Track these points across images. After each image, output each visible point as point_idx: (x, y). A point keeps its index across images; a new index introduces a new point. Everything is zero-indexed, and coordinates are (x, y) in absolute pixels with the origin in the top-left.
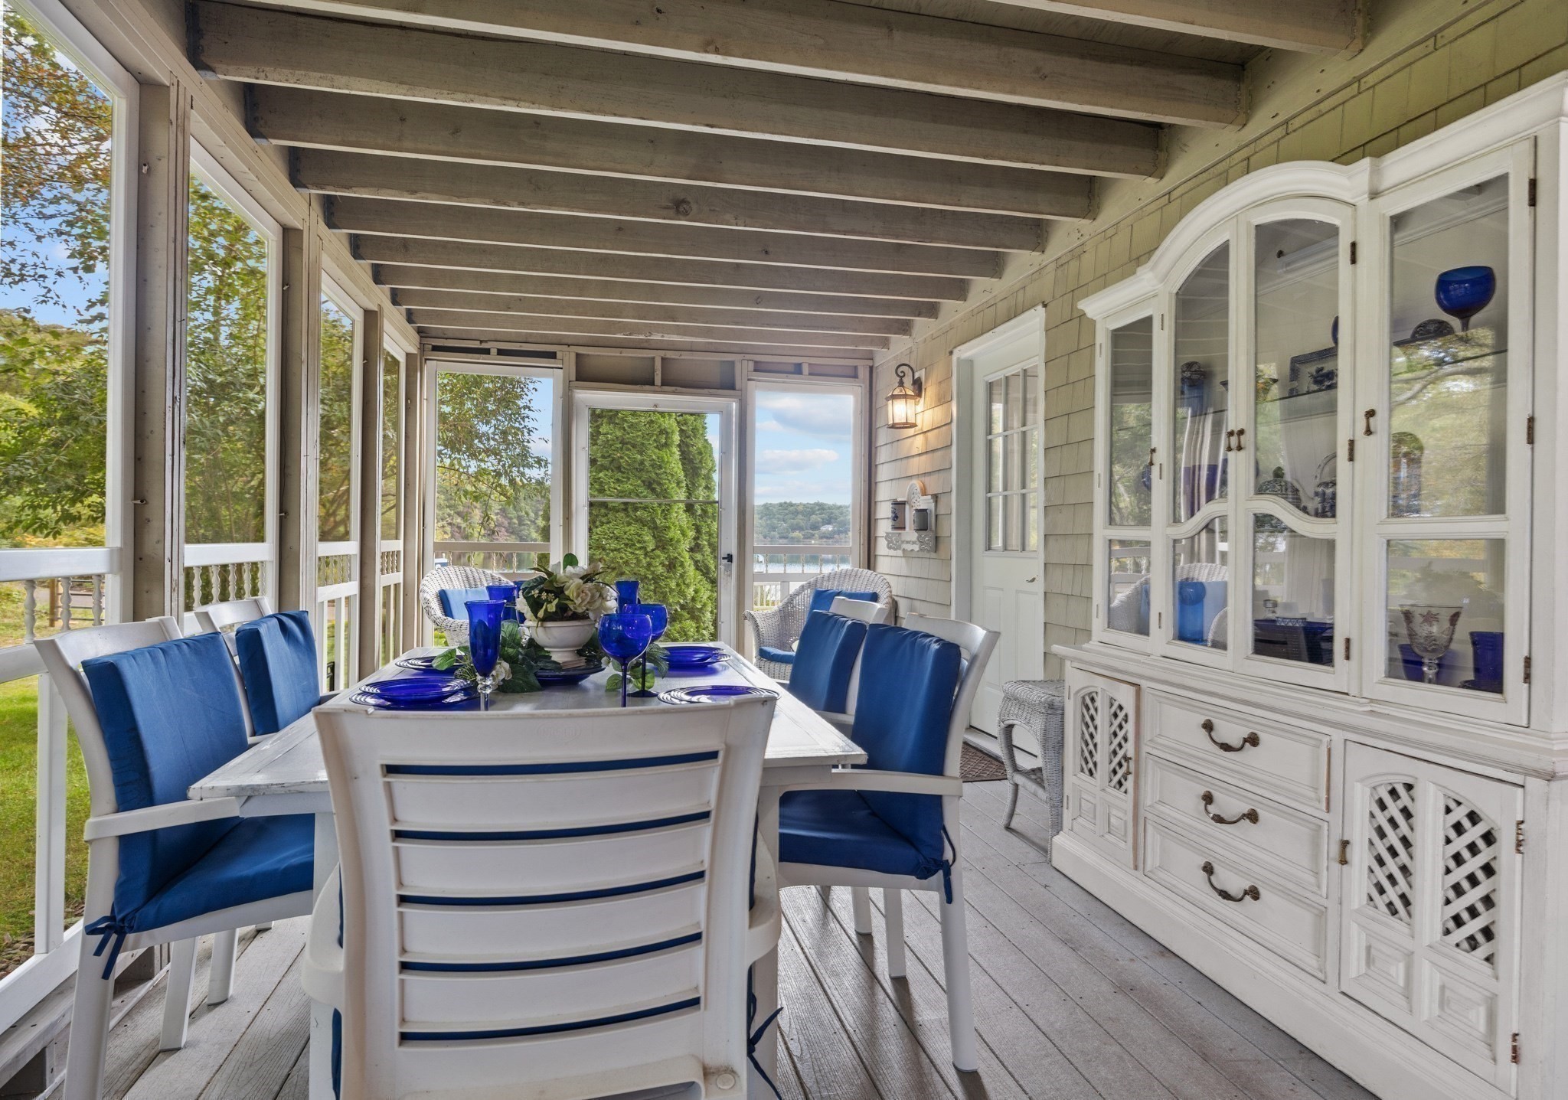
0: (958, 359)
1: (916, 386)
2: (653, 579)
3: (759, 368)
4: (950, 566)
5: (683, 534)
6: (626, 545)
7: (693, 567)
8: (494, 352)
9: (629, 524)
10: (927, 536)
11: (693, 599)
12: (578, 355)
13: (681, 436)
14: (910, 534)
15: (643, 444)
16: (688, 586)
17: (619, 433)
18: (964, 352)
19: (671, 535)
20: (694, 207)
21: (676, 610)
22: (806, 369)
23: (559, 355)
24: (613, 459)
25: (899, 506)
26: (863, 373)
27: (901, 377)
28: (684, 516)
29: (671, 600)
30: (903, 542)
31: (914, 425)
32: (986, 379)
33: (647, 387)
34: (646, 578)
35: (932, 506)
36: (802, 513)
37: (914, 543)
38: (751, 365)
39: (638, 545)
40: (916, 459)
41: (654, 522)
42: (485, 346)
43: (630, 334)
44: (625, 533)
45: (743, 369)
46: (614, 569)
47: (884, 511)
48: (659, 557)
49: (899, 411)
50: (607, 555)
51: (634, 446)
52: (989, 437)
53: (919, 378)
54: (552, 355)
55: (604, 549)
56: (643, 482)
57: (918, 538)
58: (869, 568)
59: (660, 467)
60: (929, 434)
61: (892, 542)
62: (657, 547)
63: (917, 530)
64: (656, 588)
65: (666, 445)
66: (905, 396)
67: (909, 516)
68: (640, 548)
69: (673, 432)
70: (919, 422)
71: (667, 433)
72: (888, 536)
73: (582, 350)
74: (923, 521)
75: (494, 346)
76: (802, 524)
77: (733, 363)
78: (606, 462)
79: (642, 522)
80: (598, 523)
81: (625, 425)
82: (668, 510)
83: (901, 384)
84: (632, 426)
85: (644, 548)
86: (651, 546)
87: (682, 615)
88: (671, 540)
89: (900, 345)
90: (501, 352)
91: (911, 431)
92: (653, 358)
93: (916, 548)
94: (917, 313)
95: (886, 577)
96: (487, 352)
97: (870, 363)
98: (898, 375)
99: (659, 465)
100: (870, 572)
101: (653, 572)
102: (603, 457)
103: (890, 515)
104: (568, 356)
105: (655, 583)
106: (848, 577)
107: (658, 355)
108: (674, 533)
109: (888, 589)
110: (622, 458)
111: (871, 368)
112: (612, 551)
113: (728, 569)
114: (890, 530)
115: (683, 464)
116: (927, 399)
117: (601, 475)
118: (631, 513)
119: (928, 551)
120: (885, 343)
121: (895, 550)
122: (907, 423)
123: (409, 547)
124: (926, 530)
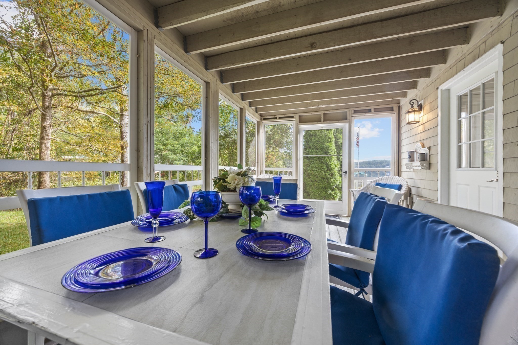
0: (442, 90)
1: (420, 107)
2: (326, 179)
3: (355, 112)
4: (437, 175)
5: (336, 166)
6: (319, 169)
7: (339, 176)
8: (278, 118)
9: (320, 164)
10: (425, 164)
11: (339, 185)
12: (300, 116)
13: (335, 139)
14: (417, 163)
15: (323, 142)
16: (337, 181)
17: (317, 139)
18: (444, 87)
19: (332, 166)
20: (318, 44)
21: (333, 188)
22: (373, 110)
23: (294, 117)
24: (315, 147)
25: (411, 153)
26: (396, 109)
27: (412, 105)
28: (336, 161)
29: (332, 185)
30: (413, 166)
31: (419, 122)
32: (458, 95)
33: (319, 122)
34: (325, 178)
35: (428, 151)
36: (379, 163)
37: (419, 166)
38: (353, 111)
39: (322, 169)
40: (420, 135)
41: (327, 163)
42: (276, 117)
43: (313, 107)
44: (319, 166)
45: (350, 113)
46: (315, 176)
47: (405, 156)
48: (328, 173)
49: (412, 117)
50: (314, 172)
51: (321, 143)
52: (460, 119)
53: (421, 104)
54: (293, 117)
55: (313, 171)
56: (324, 152)
57: (421, 164)
58: (398, 176)
59: (329, 148)
60: (426, 124)
61: (408, 166)
62: (328, 170)
63: (420, 161)
64: (327, 181)
65: (330, 142)
66: (414, 111)
67: (417, 156)
68: (323, 170)
69: (332, 138)
70: (421, 120)
71: (331, 138)
72: (406, 164)
73: (301, 114)
74: (423, 157)
75: (277, 117)
76: (380, 166)
77: (347, 112)
78: (313, 147)
79: (323, 163)
80: (311, 164)
81: (319, 137)
82: (331, 160)
83: (412, 107)
84: (320, 137)
85: (324, 170)
86: (326, 170)
87: (335, 189)
88: (332, 168)
89: (411, 94)
90: (280, 118)
91: (417, 124)
92: (321, 114)
93: (420, 168)
94: (420, 77)
95: (405, 179)
96: (276, 118)
97: (398, 105)
98: (411, 104)
99: (328, 147)
100: (399, 177)
101: (327, 177)
102: (313, 146)
103: (407, 156)
104: (297, 117)
105: (327, 180)
106: (389, 179)
107: (322, 113)
108: (333, 166)
109: (407, 183)
110: (318, 146)
111: (399, 107)
112: (315, 171)
113: (345, 175)
114: (407, 162)
115: (336, 147)
116: (425, 110)
117: (312, 151)
118: (320, 161)
119: (426, 169)
120: (405, 95)
121: (409, 169)
122: (415, 121)
123: (258, 169)
124: (425, 161)
